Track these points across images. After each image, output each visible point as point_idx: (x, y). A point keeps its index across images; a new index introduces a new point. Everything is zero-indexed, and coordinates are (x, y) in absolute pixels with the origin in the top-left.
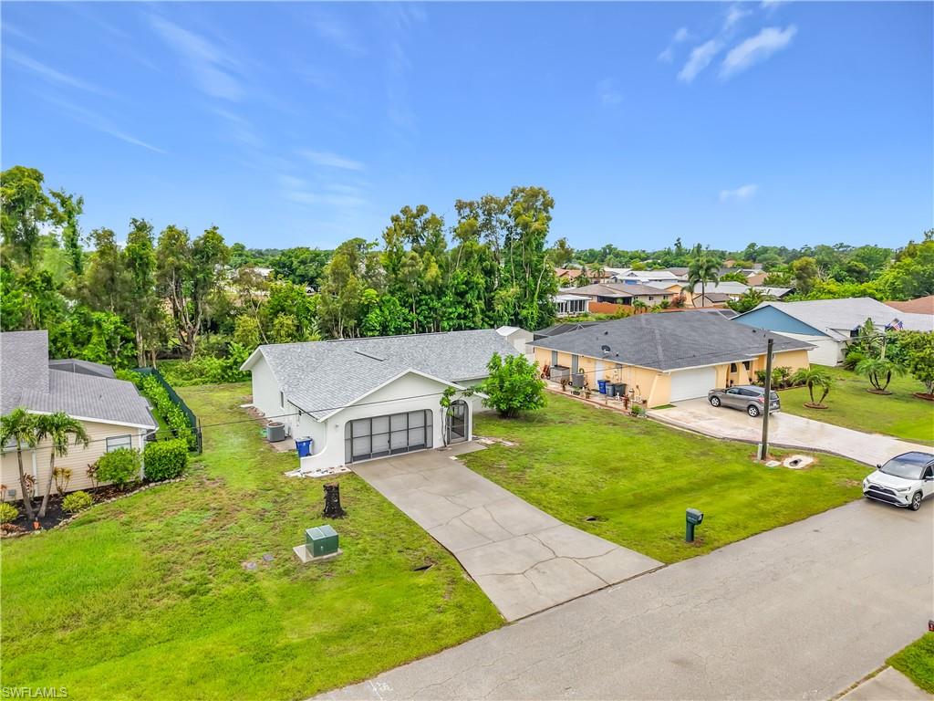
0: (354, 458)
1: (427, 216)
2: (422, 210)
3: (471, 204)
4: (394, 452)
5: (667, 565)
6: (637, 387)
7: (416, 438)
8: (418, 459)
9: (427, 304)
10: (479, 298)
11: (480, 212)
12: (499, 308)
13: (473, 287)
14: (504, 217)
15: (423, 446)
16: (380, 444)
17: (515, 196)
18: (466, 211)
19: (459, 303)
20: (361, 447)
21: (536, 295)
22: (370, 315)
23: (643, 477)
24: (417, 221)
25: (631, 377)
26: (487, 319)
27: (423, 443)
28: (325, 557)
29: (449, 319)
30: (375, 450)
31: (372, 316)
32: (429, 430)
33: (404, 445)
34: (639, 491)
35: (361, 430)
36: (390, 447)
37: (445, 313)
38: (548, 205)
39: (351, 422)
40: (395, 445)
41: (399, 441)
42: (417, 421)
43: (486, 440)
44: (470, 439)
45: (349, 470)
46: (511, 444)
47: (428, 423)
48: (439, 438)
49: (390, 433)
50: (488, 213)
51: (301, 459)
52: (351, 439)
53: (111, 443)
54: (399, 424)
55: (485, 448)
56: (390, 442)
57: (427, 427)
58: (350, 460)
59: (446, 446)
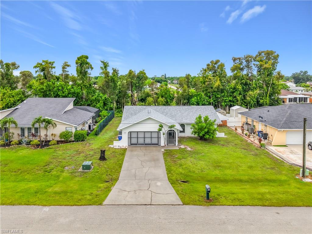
0: (132, 144)
1: (219, 63)
2: (217, 62)
3: (239, 59)
4: (146, 144)
5: (183, 205)
6: (272, 135)
7: (155, 141)
8: (154, 149)
9: (215, 96)
10: (240, 94)
11: (244, 61)
12: (248, 98)
13: (236, 90)
15: (157, 144)
16: (141, 141)
17: (260, 54)
18: (237, 61)
19: (231, 96)
20: (134, 141)
21: (268, 94)
22: (192, 99)
23: (228, 172)
24: (216, 66)
25: (269, 130)
26: (244, 103)
27: (157, 143)
28: (85, 171)
29: (225, 102)
30: (139, 143)
31: (193, 99)
32: (159, 139)
33: (150, 143)
34: (219, 177)
35: (134, 135)
36: (144, 143)
37: (223, 99)
38: (276, 58)
39: (131, 132)
40: (146, 142)
41: (148, 141)
42: (155, 135)
43: (182, 147)
44: (177, 145)
45: (127, 147)
46: (190, 149)
47: (159, 137)
48: (163, 142)
49: (144, 138)
50: (248, 61)
51: (114, 141)
52: (130, 138)
53: (67, 129)
54: (148, 135)
55: (178, 149)
56: (144, 141)
57: (159, 138)
58: (130, 145)
59: (165, 146)
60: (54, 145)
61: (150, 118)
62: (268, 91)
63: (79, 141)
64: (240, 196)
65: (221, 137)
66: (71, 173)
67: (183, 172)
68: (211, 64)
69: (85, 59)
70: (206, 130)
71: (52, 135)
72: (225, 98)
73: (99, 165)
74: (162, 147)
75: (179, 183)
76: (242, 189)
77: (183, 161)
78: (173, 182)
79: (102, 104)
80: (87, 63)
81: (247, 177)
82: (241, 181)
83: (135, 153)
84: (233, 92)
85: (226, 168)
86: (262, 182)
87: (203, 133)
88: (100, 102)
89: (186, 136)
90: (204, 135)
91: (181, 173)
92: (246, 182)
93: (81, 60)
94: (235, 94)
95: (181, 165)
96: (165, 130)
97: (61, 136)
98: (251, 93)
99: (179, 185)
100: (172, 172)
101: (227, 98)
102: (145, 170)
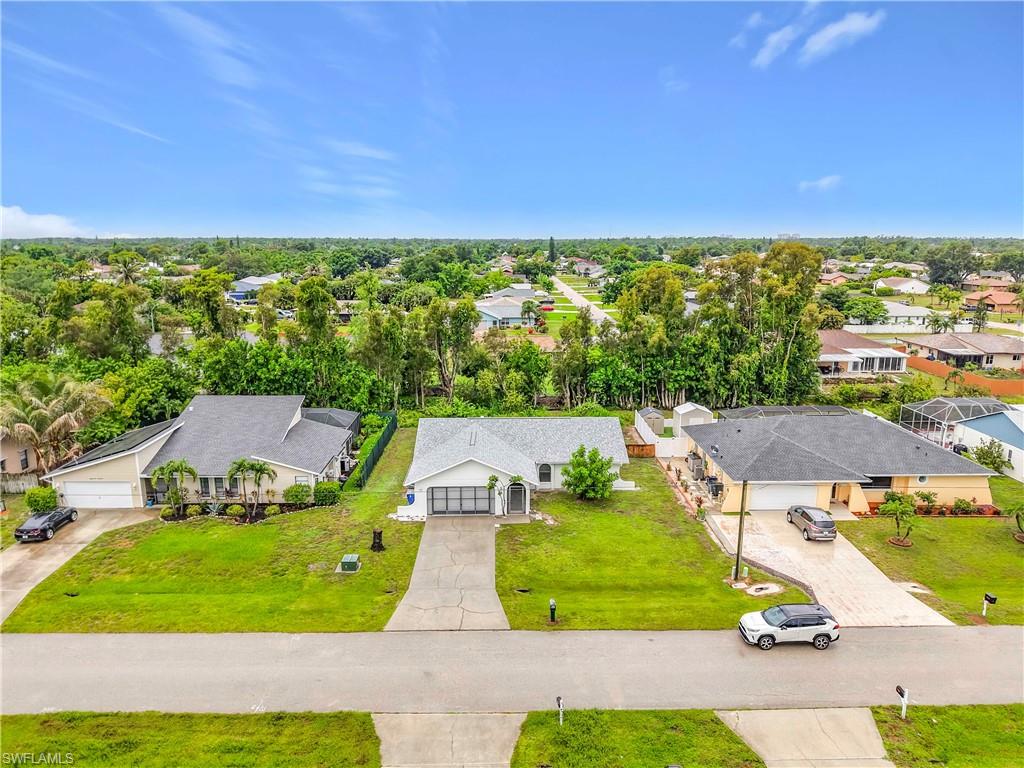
0: (435, 513)
4: (464, 512)
5: (511, 630)
7: (483, 505)
8: (481, 522)
9: (652, 366)
10: (716, 360)
12: (734, 373)
15: (487, 512)
16: (454, 505)
19: (692, 364)
20: (440, 505)
21: (787, 360)
22: (594, 374)
25: (727, 480)
26: (723, 383)
27: (487, 508)
28: (347, 572)
30: (450, 509)
31: (596, 375)
32: (492, 501)
33: (473, 509)
35: (439, 494)
36: (461, 509)
39: (433, 488)
40: (465, 508)
41: (469, 505)
42: (484, 494)
43: (539, 517)
44: (527, 513)
45: (425, 520)
46: (552, 522)
47: (492, 496)
48: (499, 508)
49: (461, 499)
51: (399, 507)
52: (432, 499)
53: (298, 479)
54: (468, 494)
55: (529, 522)
56: (461, 505)
57: (490, 499)
58: (431, 513)
59: (504, 515)
60: (274, 514)
61: (471, 460)
62: (786, 351)
63: (326, 505)
64: (608, 615)
65: (627, 491)
66: (322, 576)
67: (526, 573)
70: (589, 481)
71: (268, 492)
72: (676, 373)
73: (371, 560)
74: (497, 517)
75: (514, 594)
76: (617, 602)
77: (531, 551)
78: (503, 592)
79: (366, 396)
80: (325, 298)
81: (637, 581)
82: (625, 588)
83: (442, 533)
84: (697, 356)
85: (606, 563)
86: (661, 589)
87: (582, 487)
88: (361, 391)
89: (552, 489)
90: (586, 491)
91: (522, 575)
92: (633, 590)
93: (309, 291)
94: (702, 360)
95: (525, 559)
96: (504, 483)
97: (286, 494)
98: (742, 357)
99: (512, 597)
100: (505, 573)
101: (681, 372)
102: (457, 569)
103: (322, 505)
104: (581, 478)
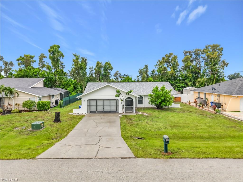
0: (91, 112)
1: (172, 56)
2: (171, 54)
3: (189, 52)
4: (105, 112)
5: (136, 158)
6: (225, 104)
7: (113, 108)
8: (113, 116)
10: (190, 81)
11: (193, 54)
12: (198, 84)
13: (188, 78)
14: (203, 56)
15: (115, 112)
16: (100, 109)
17: (207, 48)
18: (188, 54)
19: (183, 83)
20: (93, 109)
21: (214, 81)
23: (187, 130)
24: (170, 58)
27: (116, 110)
28: (35, 130)
29: (178, 88)
30: (98, 110)
33: (109, 110)
35: (93, 103)
36: (103, 110)
37: (176, 85)
38: (221, 50)
39: (90, 100)
40: (105, 110)
41: (107, 108)
42: (113, 103)
43: (140, 113)
44: (134, 112)
45: (86, 114)
46: (147, 115)
47: (118, 104)
48: (121, 109)
49: (103, 105)
50: (196, 54)
51: (74, 109)
52: (90, 105)
53: (31, 99)
54: (106, 103)
55: (136, 114)
56: (103, 108)
57: (117, 105)
58: (89, 113)
59: (123, 113)
60: (16, 113)
61: (108, 85)
62: (214, 78)
63: (42, 110)
64: (204, 149)
65: (177, 108)
67: (139, 131)
68: (165, 57)
69: (57, 48)
70: (163, 98)
71: (16, 105)
72: (178, 85)
73: (51, 126)
74: (120, 114)
75: (134, 139)
76: (204, 144)
77: (139, 123)
78: (125, 138)
79: (72, 88)
80: (59, 52)
81: (207, 135)
82: (202, 138)
84: (184, 80)
85: (184, 127)
86: (225, 138)
88: (71, 86)
89: (144, 107)
91: (136, 132)
93: (53, 48)
94: (186, 81)
95: (137, 125)
96: (123, 97)
98: (199, 79)
99: (133, 141)
100: (127, 130)
101: (180, 84)
102: (98, 129)
103: (40, 110)
104: (158, 97)
